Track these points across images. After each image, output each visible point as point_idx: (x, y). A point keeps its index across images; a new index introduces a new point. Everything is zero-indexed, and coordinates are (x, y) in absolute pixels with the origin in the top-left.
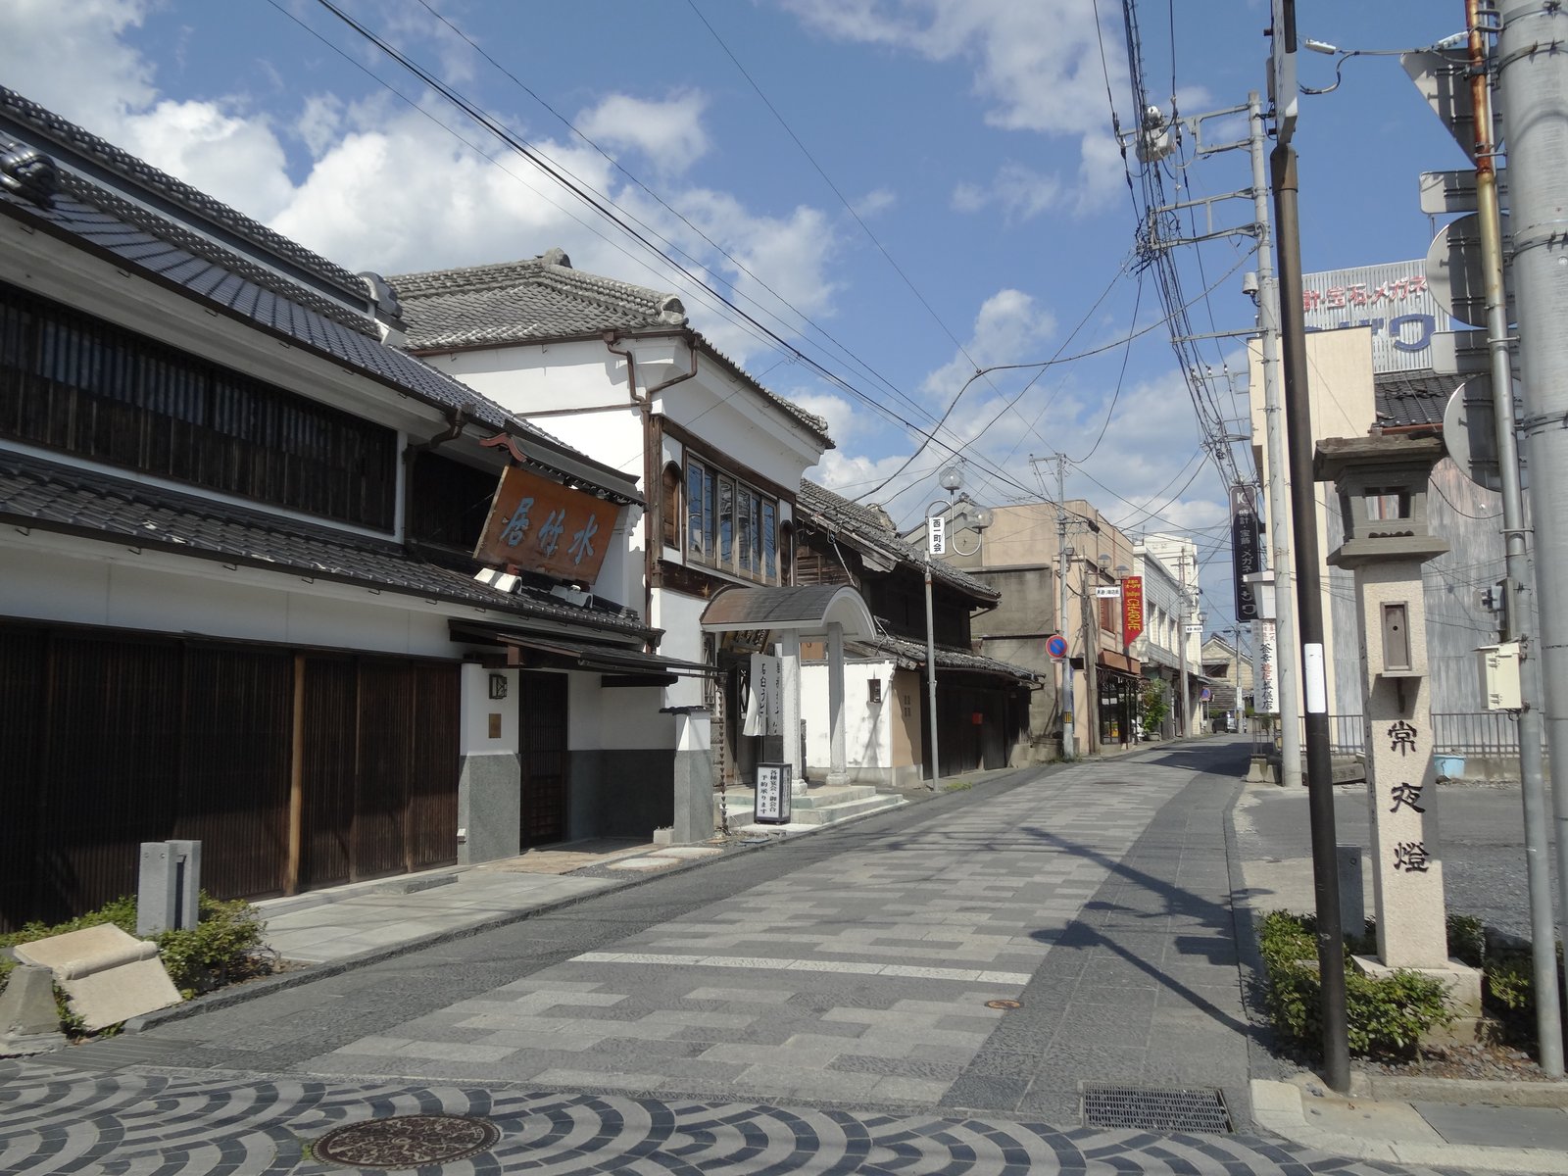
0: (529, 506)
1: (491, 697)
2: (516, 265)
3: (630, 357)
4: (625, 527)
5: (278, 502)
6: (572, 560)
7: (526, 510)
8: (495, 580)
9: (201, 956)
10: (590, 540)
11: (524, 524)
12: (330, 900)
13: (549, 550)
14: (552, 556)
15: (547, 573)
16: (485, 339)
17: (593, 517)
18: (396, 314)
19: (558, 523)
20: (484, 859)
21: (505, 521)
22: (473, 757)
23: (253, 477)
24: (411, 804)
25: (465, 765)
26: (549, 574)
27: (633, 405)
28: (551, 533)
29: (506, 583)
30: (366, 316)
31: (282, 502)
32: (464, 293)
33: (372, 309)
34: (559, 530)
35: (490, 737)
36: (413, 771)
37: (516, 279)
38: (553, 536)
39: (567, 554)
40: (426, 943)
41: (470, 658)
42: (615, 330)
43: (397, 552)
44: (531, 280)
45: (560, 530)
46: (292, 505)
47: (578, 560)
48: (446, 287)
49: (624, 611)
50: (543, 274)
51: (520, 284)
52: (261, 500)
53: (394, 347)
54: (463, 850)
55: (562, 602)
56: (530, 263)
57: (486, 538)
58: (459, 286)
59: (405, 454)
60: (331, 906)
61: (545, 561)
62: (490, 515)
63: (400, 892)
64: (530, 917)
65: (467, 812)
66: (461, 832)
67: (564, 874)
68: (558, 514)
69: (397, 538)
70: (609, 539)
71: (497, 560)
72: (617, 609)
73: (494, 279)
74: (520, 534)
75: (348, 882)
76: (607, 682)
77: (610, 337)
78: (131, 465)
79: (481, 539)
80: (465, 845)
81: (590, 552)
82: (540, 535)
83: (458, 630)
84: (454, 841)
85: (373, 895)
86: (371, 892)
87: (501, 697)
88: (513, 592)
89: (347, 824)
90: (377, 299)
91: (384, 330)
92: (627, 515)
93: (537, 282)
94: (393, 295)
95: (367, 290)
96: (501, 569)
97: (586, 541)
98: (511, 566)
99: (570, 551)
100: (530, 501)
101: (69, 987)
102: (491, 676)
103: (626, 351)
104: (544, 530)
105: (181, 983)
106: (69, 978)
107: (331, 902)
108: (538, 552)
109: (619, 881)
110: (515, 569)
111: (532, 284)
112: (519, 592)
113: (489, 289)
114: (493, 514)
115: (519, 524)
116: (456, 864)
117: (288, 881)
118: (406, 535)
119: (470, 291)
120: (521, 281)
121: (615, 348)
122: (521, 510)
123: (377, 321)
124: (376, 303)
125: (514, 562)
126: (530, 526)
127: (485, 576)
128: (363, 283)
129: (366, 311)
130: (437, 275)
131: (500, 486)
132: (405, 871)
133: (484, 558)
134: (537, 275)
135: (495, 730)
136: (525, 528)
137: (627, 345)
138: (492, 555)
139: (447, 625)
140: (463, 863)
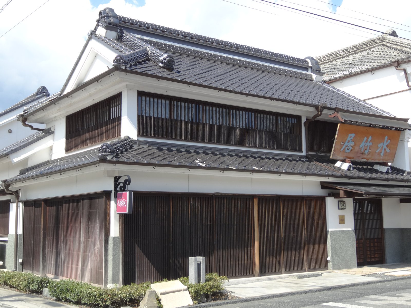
0: (353, 137)
1: (339, 209)
2: (375, 39)
3: (405, 71)
4: (405, 139)
5: (255, 146)
6: (379, 154)
7: (352, 138)
8: (341, 165)
9: (200, 292)
10: (387, 146)
11: (352, 144)
12: (270, 279)
13: (366, 152)
14: (368, 154)
15: (367, 161)
16: (351, 73)
17: (386, 137)
18: (318, 70)
19: (369, 141)
20: (339, 268)
21: (342, 144)
22: (331, 231)
23: (245, 139)
24: (306, 248)
25: (329, 234)
26: (368, 161)
27: (409, 89)
28: (366, 146)
29: (345, 166)
30: (307, 73)
31: (257, 146)
32: (356, 53)
33: (310, 70)
34: (369, 144)
35: (340, 224)
36: (306, 236)
37: (375, 44)
38: (367, 147)
39: (376, 153)
40: (284, 295)
41: (330, 195)
42: (398, 61)
43: (303, 158)
44: (380, 44)
45: (371, 144)
46: (261, 147)
47: (382, 154)
48: (350, 53)
49: (406, 173)
50: (384, 40)
51: (376, 46)
52: (249, 146)
53: (319, 82)
54: (330, 265)
55: (377, 171)
56: (380, 37)
57: (334, 150)
58: (354, 51)
59: (305, 123)
60: (270, 281)
61: (365, 156)
62: (335, 142)
63: (296, 278)
64: (332, 290)
65: (330, 251)
66: (329, 258)
67: (364, 275)
68: (368, 138)
69: (304, 153)
70: (398, 144)
71: (342, 158)
72: (403, 172)
73: (367, 46)
74: (351, 148)
75: (281, 274)
76: (402, 201)
77: (396, 64)
78: (202, 141)
79: (332, 151)
80: (330, 263)
81: (388, 151)
82: (361, 147)
83: (324, 185)
84: (327, 262)
85: (288, 279)
86: (288, 278)
87: (344, 209)
88: (349, 170)
89: (280, 254)
90: (311, 66)
91: (314, 76)
92: (405, 135)
93: (382, 44)
94: (317, 63)
95: (308, 63)
96: (344, 161)
97: (385, 147)
98: (347, 160)
99: (377, 151)
100: (353, 135)
101: (161, 297)
102: (339, 201)
103: (403, 69)
104: (362, 144)
105: (194, 299)
106: (161, 294)
107: (271, 280)
108: (361, 153)
109: (382, 279)
110: (349, 161)
111: (381, 45)
112: (352, 169)
113: (365, 50)
114: (336, 142)
115: (349, 144)
116: (328, 270)
117: (256, 272)
118: (307, 152)
119: (358, 52)
120: (377, 45)
121: (399, 68)
122: (349, 139)
123: (312, 74)
124: (311, 67)
125: (349, 158)
126: (355, 144)
127: (338, 164)
128: (306, 61)
129: (308, 71)
130: (347, 48)
131: (337, 131)
132: (305, 271)
133: (335, 158)
134: (382, 41)
135: (342, 221)
136: (352, 145)
137: (404, 66)
138: (338, 156)
139: (320, 184)
140: (330, 270)
